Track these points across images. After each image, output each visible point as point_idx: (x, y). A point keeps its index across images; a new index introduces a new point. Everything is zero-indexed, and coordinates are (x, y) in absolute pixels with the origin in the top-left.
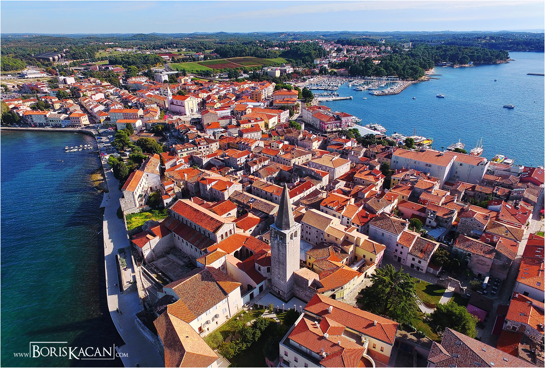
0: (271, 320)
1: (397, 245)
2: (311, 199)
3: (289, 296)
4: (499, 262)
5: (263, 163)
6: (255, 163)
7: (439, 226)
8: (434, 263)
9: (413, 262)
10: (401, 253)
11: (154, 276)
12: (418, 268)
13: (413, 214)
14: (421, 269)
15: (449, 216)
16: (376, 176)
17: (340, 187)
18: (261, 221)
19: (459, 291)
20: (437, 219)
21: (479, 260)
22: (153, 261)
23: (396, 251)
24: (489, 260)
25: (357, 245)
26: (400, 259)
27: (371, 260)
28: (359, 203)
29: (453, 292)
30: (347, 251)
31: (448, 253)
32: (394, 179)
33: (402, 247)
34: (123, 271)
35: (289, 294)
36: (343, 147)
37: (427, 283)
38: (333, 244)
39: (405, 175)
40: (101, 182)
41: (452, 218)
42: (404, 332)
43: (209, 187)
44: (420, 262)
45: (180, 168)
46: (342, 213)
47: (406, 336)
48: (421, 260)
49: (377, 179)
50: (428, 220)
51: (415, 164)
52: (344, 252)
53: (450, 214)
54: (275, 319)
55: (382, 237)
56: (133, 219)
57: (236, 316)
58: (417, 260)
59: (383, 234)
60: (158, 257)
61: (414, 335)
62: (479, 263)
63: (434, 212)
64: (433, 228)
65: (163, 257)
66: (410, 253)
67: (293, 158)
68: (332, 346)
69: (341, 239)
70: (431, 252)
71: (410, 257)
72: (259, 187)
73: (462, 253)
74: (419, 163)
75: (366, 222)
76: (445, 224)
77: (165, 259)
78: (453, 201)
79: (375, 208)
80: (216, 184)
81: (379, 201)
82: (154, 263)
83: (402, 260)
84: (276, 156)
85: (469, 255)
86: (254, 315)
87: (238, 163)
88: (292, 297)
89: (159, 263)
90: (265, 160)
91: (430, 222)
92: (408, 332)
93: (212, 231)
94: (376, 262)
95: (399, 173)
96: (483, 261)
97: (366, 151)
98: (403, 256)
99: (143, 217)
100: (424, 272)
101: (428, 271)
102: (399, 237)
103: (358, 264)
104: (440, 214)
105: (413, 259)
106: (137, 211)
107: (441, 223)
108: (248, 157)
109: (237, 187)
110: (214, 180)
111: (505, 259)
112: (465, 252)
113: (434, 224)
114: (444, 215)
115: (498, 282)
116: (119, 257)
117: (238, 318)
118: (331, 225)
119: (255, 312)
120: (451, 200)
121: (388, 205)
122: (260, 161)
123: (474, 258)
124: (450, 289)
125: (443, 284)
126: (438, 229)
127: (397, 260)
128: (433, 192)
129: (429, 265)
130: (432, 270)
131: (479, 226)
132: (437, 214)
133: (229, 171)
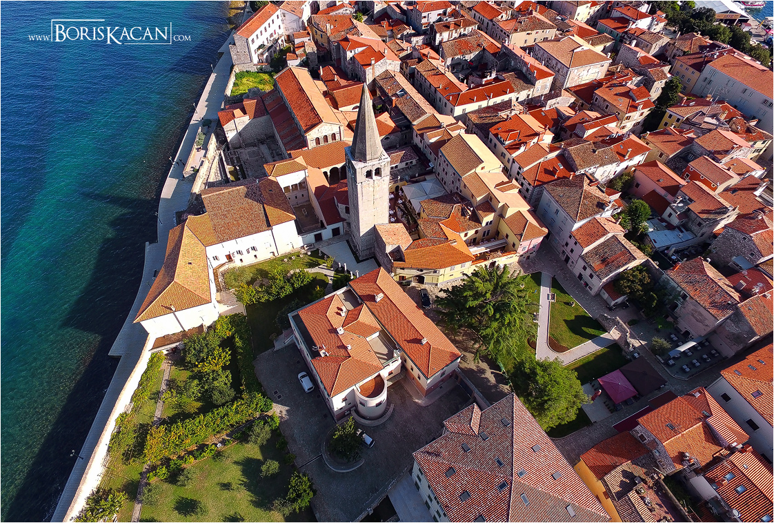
0: (324, 278)
1: (570, 237)
2: (487, 115)
3: (366, 255)
4: (733, 328)
5: (462, 30)
6: (447, 27)
7: (683, 227)
8: (614, 286)
9: (583, 272)
10: (572, 251)
11: (228, 168)
12: (586, 284)
13: (654, 191)
14: (590, 287)
15: (712, 216)
16: (634, 100)
17: (556, 105)
18: (394, 131)
19: (622, 344)
20: (686, 214)
21: (696, 312)
22: (240, 147)
23: (567, 244)
24: (713, 318)
25: (501, 216)
26: (567, 259)
27: (514, 245)
28: (557, 145)
29: (615, 340)
30: (480, 218)
31: (647, 280)
32: (670, 116)
33: (576, 243)
34: (194, 151)
35: (367, 252)
36: (626, 27)
37: (584, 311)
38: (465, 200)
39: (697, 113)
40: (239, 11)
41: (716, 222)
42: (484, 366)
43: (349, 55)
44: (591, 276)
45: (337, 12)
46: (514, 155)
47: (483, 371)
48: (593, 274)
49: (634, 108)
50: (669, 210)
51: (742, 95)
52: (476, 219)
53: (715, 213)
54: (329, 278)
55: (555, 215)
56: (244, 80)
57: (285, 256)
58: (589, 271)
59: (557, 211)
60: (248, 145)
61: (496, 376)
62: (693, 316)
63: (691, 200)
64: (670, 227)
65: (254, 145)
66: (583, 258)
67: (516, 30)
68: (338, 347)
69: (478, 199)
70: (619, 267)
71: (581, 263)
72: (423, 74)
73: (674, 288)
74: (751, 94)
75: (546, 180)
76: (695, 228)
77: (255, 149)
78: (755, 189)
79: (578, 161)
80: (363, 52)
81: (594, 151)
82: (240, 150)
83: (570, 262)
84: (491, 20)
85: (684, 297)
86: (309, 263)
87: (424, 21)
88: (371, 258)
89: (245, 154)
90: (467, 24)
91: (670, 215)
92: (490, 368)
93: (304, 128)
94: (520, 251)
95: (688, 106)
96: (701, 315)
97: (668, 44)
98: (573, 257)
99: (258, 80)
100: (593, 292)
101: (601, 294)
102: (577, 225)
103: (490, 245)
104: (695, 207)
105: (585, 268)
106: (254, 69)
107: (690, 224)
108: (445, 13)
109: (391, 65)
110: (362, 45)
111: (746, 329)
112: (679, 289)
113: (675, 221)
114: (703, 212)
115: (711, 356)
116: (200, 130)
117: (286, 260)
118: (478, 170)
119: (311, 260)
120: (752, 186)
121: (611, 162)
122: (457, 25)
123: (690, 305)
124: (614, 334)
125: (605, 323)
126: (677, 232)
127: (563, 258)
128: (724, 161)
129: (606, 286)
130: (606, 296)
131: (752, 254)
132: (691, 206)
133: (405, 33)
